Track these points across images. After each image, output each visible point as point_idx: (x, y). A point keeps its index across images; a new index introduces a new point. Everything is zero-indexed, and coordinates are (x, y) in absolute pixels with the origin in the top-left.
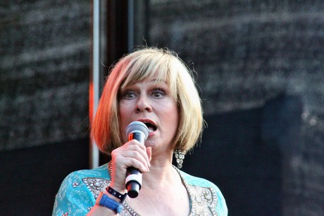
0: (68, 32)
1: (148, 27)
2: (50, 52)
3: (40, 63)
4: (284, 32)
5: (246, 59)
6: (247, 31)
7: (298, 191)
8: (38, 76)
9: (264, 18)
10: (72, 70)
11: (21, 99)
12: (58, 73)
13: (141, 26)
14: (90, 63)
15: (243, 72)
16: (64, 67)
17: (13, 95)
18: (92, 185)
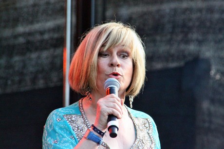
0: (50, 12)
1: (104, 10)
2: (37, 26)
3: (30, 34)
4: (199, 14)
5: (172, 33)
6: (173, 13)
7: (207, 125)
8: (28, 42)
9: (185, 5)
10: (52, 39)
11: (16, 58)
12: (42, 41)
13: (100, 9)
14: (64, 35)
15: (170, 42)
16: (46, 36)
17: (11, 56)
18: (70, 120)
